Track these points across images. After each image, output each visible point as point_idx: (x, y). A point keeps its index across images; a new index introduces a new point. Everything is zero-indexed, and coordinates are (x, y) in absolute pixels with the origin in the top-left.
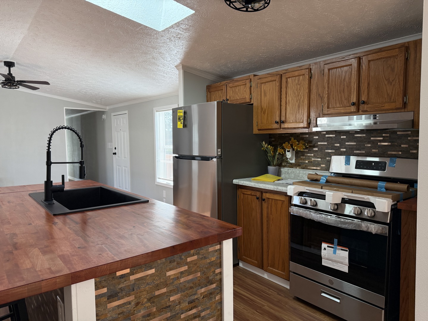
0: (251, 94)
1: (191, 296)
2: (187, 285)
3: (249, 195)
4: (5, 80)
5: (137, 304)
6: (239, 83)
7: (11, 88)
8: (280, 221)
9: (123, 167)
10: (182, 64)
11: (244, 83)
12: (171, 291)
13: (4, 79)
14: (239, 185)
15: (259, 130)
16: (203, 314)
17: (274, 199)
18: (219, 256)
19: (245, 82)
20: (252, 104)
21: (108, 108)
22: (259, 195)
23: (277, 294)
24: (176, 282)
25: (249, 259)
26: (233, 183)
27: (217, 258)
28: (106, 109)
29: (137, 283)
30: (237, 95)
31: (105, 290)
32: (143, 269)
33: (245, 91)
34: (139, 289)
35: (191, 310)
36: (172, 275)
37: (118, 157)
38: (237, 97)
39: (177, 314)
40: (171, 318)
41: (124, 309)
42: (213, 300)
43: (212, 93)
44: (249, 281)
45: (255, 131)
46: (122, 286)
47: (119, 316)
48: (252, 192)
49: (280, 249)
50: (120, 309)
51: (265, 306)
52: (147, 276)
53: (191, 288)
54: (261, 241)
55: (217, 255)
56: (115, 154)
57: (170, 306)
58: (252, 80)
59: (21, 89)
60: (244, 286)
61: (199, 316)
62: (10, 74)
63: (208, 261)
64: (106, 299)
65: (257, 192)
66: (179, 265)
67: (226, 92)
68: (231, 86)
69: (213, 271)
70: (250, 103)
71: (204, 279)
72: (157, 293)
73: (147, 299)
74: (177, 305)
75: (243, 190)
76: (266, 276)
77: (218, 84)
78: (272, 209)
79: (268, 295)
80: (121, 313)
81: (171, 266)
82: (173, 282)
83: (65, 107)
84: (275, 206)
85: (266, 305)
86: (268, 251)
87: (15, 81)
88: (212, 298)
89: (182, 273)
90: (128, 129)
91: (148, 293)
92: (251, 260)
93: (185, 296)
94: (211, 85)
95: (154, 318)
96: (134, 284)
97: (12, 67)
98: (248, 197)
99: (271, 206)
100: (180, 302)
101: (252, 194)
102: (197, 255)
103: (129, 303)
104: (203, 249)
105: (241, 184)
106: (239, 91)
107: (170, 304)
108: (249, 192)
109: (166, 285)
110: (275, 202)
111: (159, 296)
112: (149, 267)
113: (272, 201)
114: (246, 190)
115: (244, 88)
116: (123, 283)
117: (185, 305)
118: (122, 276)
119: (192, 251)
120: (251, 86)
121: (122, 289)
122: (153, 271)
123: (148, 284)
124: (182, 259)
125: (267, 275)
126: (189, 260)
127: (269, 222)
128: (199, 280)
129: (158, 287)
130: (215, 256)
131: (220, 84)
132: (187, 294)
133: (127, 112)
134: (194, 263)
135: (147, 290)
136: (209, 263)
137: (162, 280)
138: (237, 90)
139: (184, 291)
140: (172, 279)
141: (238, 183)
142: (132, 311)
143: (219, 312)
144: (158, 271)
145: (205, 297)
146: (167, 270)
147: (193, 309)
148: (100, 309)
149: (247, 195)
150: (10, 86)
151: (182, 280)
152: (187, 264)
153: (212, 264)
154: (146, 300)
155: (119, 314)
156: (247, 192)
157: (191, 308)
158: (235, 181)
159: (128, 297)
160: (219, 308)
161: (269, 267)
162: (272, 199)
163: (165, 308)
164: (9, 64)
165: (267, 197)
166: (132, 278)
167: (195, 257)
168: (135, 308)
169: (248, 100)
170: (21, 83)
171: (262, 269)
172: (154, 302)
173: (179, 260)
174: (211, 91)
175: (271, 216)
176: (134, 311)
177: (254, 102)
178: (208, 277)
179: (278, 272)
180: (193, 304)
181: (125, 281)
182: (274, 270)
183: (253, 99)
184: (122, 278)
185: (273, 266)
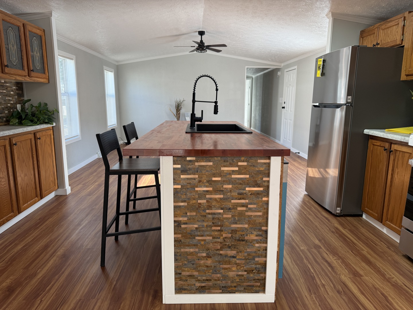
0: (403, 35)
1: (240, 189)
2: (237, 181)
3: (378, 146)
4: (199, 46)
5: (200, 181)
6: (392, 24)
7: (202, 52)
8: (404, 175)
9: (289, 120)
10: (331, 12)
11: (397, 23)
12: (224, 181)
13: (197, 45)
14: (369, 135)
15: (407, 76)
16: (249, 206)
17: (402, 151)
18: (267, 168)
19: (398, 21)
20: (404, 46)
21: (282, 65)
22: (388, 146)
23: (386, 247)
24: (228, 176)
25: (370, 211)
26: (364, 133)
27: (265, 169)
28: (281, 66)
29: (200, 168)
30: (389, 37)
31: (179, 166)
32: (204, 160)
33: (397, 32)
34: (201, 172)
35: (240, 200)
36: (226, 170)
37: (286, 110)
38: (388, 40)
39: (229, 198)
40: (224, 200)
41: (191, 182)
42: (260, 200)
43: (364, 38)
44: (363, 230)
45: (403, 77)
46: (190, 167)
47: (188, 185)
48: (382, 143)
49: (400, 205)
50: (188, 181)
51: (364, 250)
52: (207, 165)
53: (241, 184)
54: (383, 195)
55: (266, 167)
56: (283, 108)
57: (223, 191)
58: (407, 18)
59: (209, 52)
60: (355, 232)
61: (247, 207)
62: (201, 41)
63: (257, 169)
64: (180, 172)
65: (386, 143)
66: (231, 165)
67: (378, 35)
68: (383, 29)
69: (261, 178)
70: (401, 45)
71: (252, 181)
72: (214, 179)
73: (207, 181)
74: (228, 192)
75: (374, 141)
76: (385, 230)
77: (372, 27)
78: (399, 162)
79: (376, 245)
80: (190, 183)
81: (225, 164)
82: (226, 176)
83: (247, 66)
84: (402, 159)
85: (366, 250)
86: (389, 206)
87: (204, 46)
88: (259, 197)
89: (233, 171)
90: (295, 84)
91: (207, 177)
92: (372, 212)
93: (235, 188)
94: (365, 29)
95: (211, 194)
96: (198, 168)
97: (203, 35)
98: (377, 149)
99: (398, 160)
100: (231, 191)
101: (382, 145)
102: (247, 162)
103: (195, 179)
104: (252, 159)
105: (371, 134)
106: (391, 33)
107: (223, 189)
108: (378, 143)
109: (220, 176)
110: (402, 154)
111: (215, 181)
112: (208, 160)
113: (400, 153)
114: (376, 141)
115: (397, 29)
116: (191, 165)
117: (235, 194)
118: (190, 161)
119: (243, 159)
120: (404, 25)
121: (190, 169)
122: (211, 164)
123: (207, 171)
124: (234, 162)
125: (387, 230)
126: (240, 164)
127: (394, 175)
128: (248, 181)
129: (215, 175)
130: (264, 167)
131: (373, 28)
132: (237, 187)
133: (296, 67)
134: (244, 167)
135: (206, 175)
136: (258, 171)
137: (218, 172)
138: (389, 32)
139: (235, 185)
140: (225, 173)
141: (369, 133)
142: (196, 185)
143: (265, 211)
144: (215, 165)
145: (253, 195)
146: (221, 166)
147: (241, 200)
148: (176, 176)
149: (376, 147)
150: (201, 50)
151: (233, 176)
152: (238, 166)
153: (260, 172)
154: (205, 181)
155: (188, 183)
156: (376, 143)
157: (240, 198)
158: (366, 131)
159: (193, 175)
160: (265, 207)
161: (387, 222)
162: (400, 151)
163: (219, 191)
164: (201, 33)
165: (395, 149)
166: (196, 164)
167: (245, 164)
168: (198, 183)
169: (398, 42)
170: (208, 47)
171: (381, 222)
172: (211, 184)
173: (231, 162)
174: (363, 36)
175: (397, 169)
176: (198, 185)
177: (406, 44)
178: (256, 181)
179: (395, 228)
180: (242, 196)
181: (192, 165)
182: (392, 225)
183: (405, 40)
184: (191, 162)
185: (391, 221)
